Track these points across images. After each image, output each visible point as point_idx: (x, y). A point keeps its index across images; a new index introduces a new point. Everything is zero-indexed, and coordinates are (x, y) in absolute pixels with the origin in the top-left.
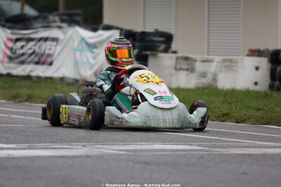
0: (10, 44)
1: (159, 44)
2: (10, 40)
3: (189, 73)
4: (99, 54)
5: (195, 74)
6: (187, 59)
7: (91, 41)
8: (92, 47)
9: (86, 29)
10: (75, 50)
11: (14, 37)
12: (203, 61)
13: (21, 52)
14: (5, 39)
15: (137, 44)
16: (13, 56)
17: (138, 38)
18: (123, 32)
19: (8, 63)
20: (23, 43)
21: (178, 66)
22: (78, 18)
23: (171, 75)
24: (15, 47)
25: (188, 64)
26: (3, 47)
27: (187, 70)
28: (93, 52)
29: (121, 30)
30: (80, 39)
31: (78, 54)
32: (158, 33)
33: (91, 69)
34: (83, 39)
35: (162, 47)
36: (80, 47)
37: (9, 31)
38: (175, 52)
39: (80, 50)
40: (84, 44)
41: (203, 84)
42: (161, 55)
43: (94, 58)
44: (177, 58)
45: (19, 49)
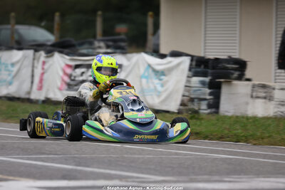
0: (69, 71)
1: (232, 71)
2: (69, 66)
3: (267, 101)
4: (167, 81)
5: (273, 102)
6: (264, 86)
7: (158, 68)
8: (160, 74)
9: (152, 55)
10: (141, 77)
11: (73, 63)
12: (282, 89)
13: (81, 78)
14: (63, 65)
15: (210, 71)
16: (72, 83)
17: (210, 65)
18: (195, 58)
19: (67, 90)
20: (83, 70)
21: (254, 94)
22: (123, 44)
23: (247, 104)
24: (74, 74)
25: (265, 93)
26: (61, 73)
27: (265, 98)
28: (160, 80)
29: (192, 57)
30: (146, 65)
31: (144, 81)
32: (231, 60)
33: (159, 96)
34: (150, 66)
35: (236, 74)
36: (146, 74)
37: (68, 57)
38: (249, 80)
39: (147, 78)
40: (150, 70)
41: (282, 112)
42: (235, 82)
43: (162, 86)
44: (254, 86)
45: (78, 76)
